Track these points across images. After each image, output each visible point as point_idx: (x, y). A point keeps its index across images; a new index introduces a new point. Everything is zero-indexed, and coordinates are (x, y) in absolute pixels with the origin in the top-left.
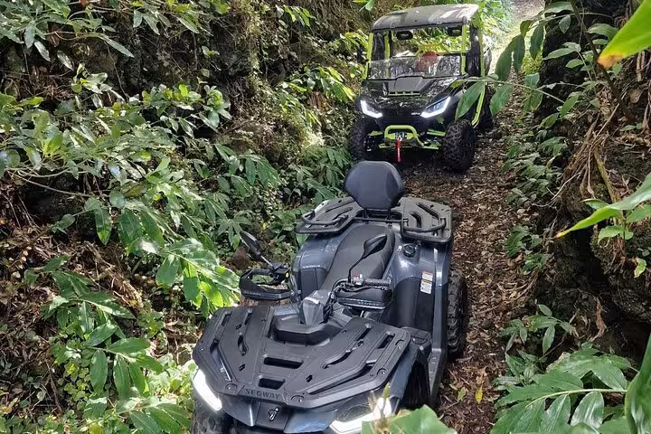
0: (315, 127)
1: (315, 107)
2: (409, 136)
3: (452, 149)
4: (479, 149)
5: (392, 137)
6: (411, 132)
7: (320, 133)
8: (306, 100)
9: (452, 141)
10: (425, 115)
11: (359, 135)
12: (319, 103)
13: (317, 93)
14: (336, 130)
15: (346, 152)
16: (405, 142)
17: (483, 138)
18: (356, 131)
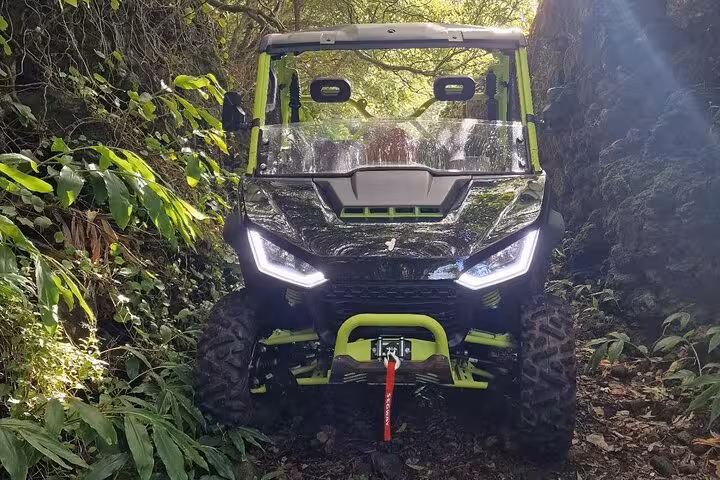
0: (73, 322)
1: (82, 253)
2: (421, 351)
5: (360, 352)
6: (425, 334)
7: (93, 339)
8: (50, 233)
10: (472, 281)
12: (96, 244)
13: (90, 215)
14: (146, 326)
15: (186, 403)
16: (408, 371)
18: (224, 333)
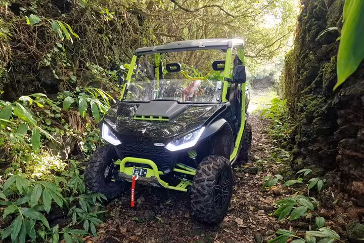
2: (148, 174)
3: (202, 199)
4: (236, 188)
5: (128, 172)
6: (151, 168)
9: (202, 187)
11: (98, 164)
17: (240, 171)
